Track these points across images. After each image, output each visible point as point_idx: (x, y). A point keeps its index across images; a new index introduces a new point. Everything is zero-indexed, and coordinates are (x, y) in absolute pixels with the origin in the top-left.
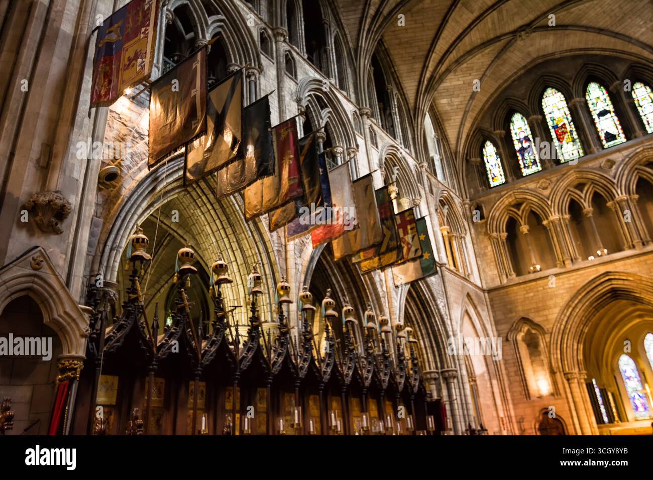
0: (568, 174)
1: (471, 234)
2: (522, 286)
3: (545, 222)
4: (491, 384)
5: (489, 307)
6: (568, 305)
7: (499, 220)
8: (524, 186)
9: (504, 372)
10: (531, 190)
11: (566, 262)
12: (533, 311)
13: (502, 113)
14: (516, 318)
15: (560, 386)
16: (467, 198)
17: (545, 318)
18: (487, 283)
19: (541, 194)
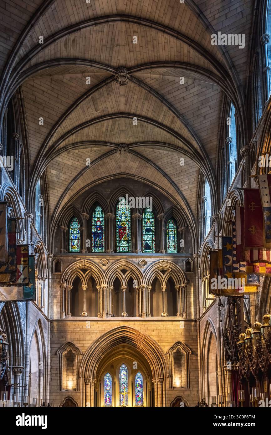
0: (120, 261)
1: (49, 280)
2: (74, 323)
3: (98, 287)
5: (50, 331)
6: (98, 340)
7: (70, 276)
8: (92, 259)
9: (49, 373)
10: (96, 263)
11: (103, 315)
12: (77, 339)
13: (91, 202)
14: (65, 342)
15: (81, 386)
16: (52, 253)
17: (82, 345)
18: (52, 316)
19: (101, 268)
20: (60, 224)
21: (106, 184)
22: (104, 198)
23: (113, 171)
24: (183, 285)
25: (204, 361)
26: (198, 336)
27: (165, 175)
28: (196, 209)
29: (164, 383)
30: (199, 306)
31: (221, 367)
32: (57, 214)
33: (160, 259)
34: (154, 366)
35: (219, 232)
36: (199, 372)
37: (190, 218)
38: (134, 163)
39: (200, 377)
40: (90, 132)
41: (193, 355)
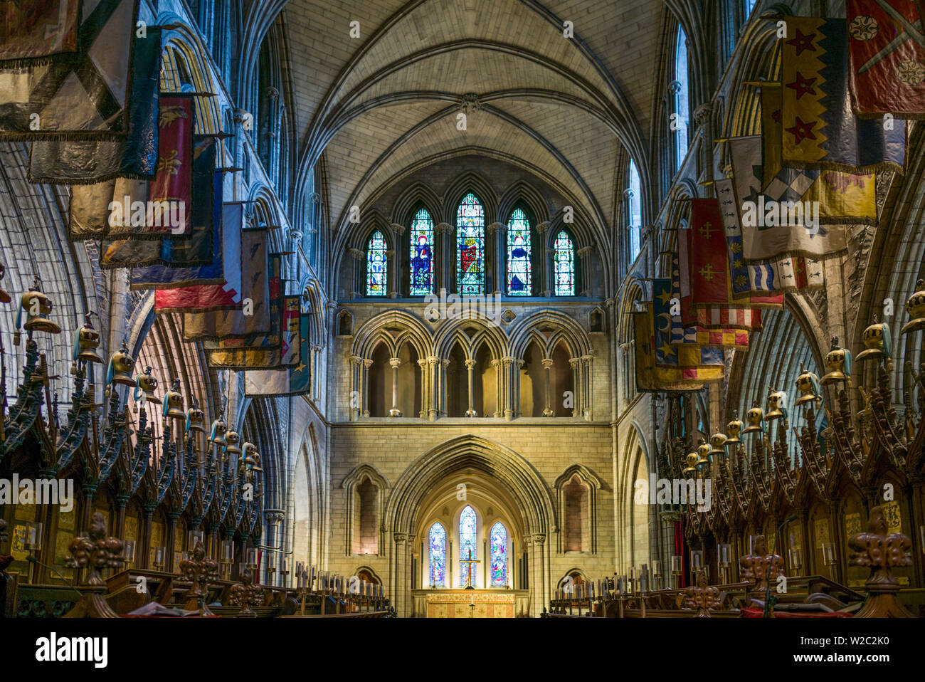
1: (328, 349)
2: (374, 429)
3: (420, 362)
4: (311, 533)
5: (329, 445)
6: (420, 462)
7: (368, 342)
8: (410, 309)
9: (328, 522)
10: (417, 318)
11: (431, 415)
12: (380, 460)
14: (357, 464)
15: (387, 547)
16: (334, 299)
17: (390, 471)
18: (333, 416)
19: (427, 327)
20: (349, 245)
21: (437, 168)
22: (433, 195)
23: (452, 144)
24: (585, 357)
25: (625, 502)
26: (614, 455)
27: (552, 149)
28: (613, 213)
29: (546, 543)
30: (617, 397)
31: (656, 514)
32: (345, 227)
33: (541, 307)
34: (527, 511)
35: (654, 260)
36: (616, 523)
37: (601, 230)
38: (492, 129)
39: (616, 534)
40: (409, 77)
41: (604, 491)
